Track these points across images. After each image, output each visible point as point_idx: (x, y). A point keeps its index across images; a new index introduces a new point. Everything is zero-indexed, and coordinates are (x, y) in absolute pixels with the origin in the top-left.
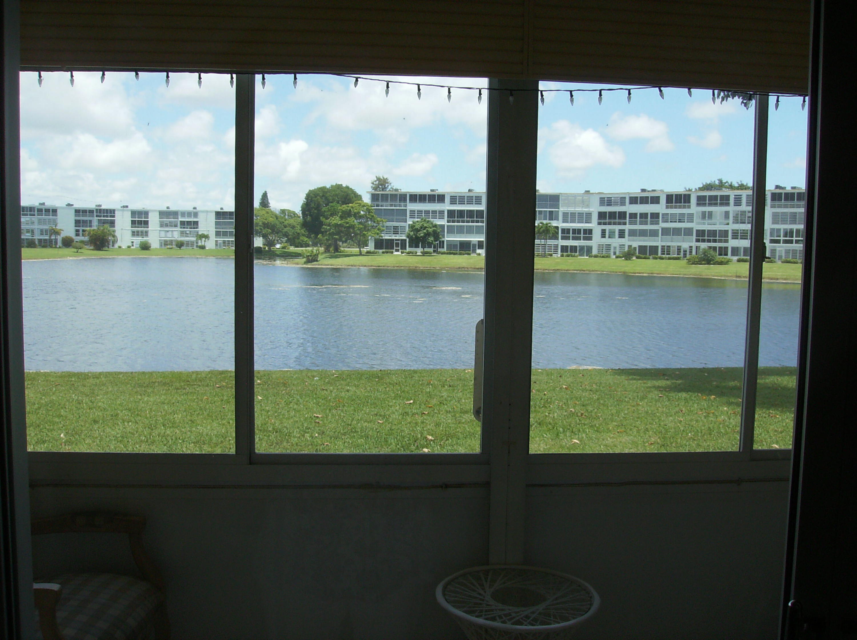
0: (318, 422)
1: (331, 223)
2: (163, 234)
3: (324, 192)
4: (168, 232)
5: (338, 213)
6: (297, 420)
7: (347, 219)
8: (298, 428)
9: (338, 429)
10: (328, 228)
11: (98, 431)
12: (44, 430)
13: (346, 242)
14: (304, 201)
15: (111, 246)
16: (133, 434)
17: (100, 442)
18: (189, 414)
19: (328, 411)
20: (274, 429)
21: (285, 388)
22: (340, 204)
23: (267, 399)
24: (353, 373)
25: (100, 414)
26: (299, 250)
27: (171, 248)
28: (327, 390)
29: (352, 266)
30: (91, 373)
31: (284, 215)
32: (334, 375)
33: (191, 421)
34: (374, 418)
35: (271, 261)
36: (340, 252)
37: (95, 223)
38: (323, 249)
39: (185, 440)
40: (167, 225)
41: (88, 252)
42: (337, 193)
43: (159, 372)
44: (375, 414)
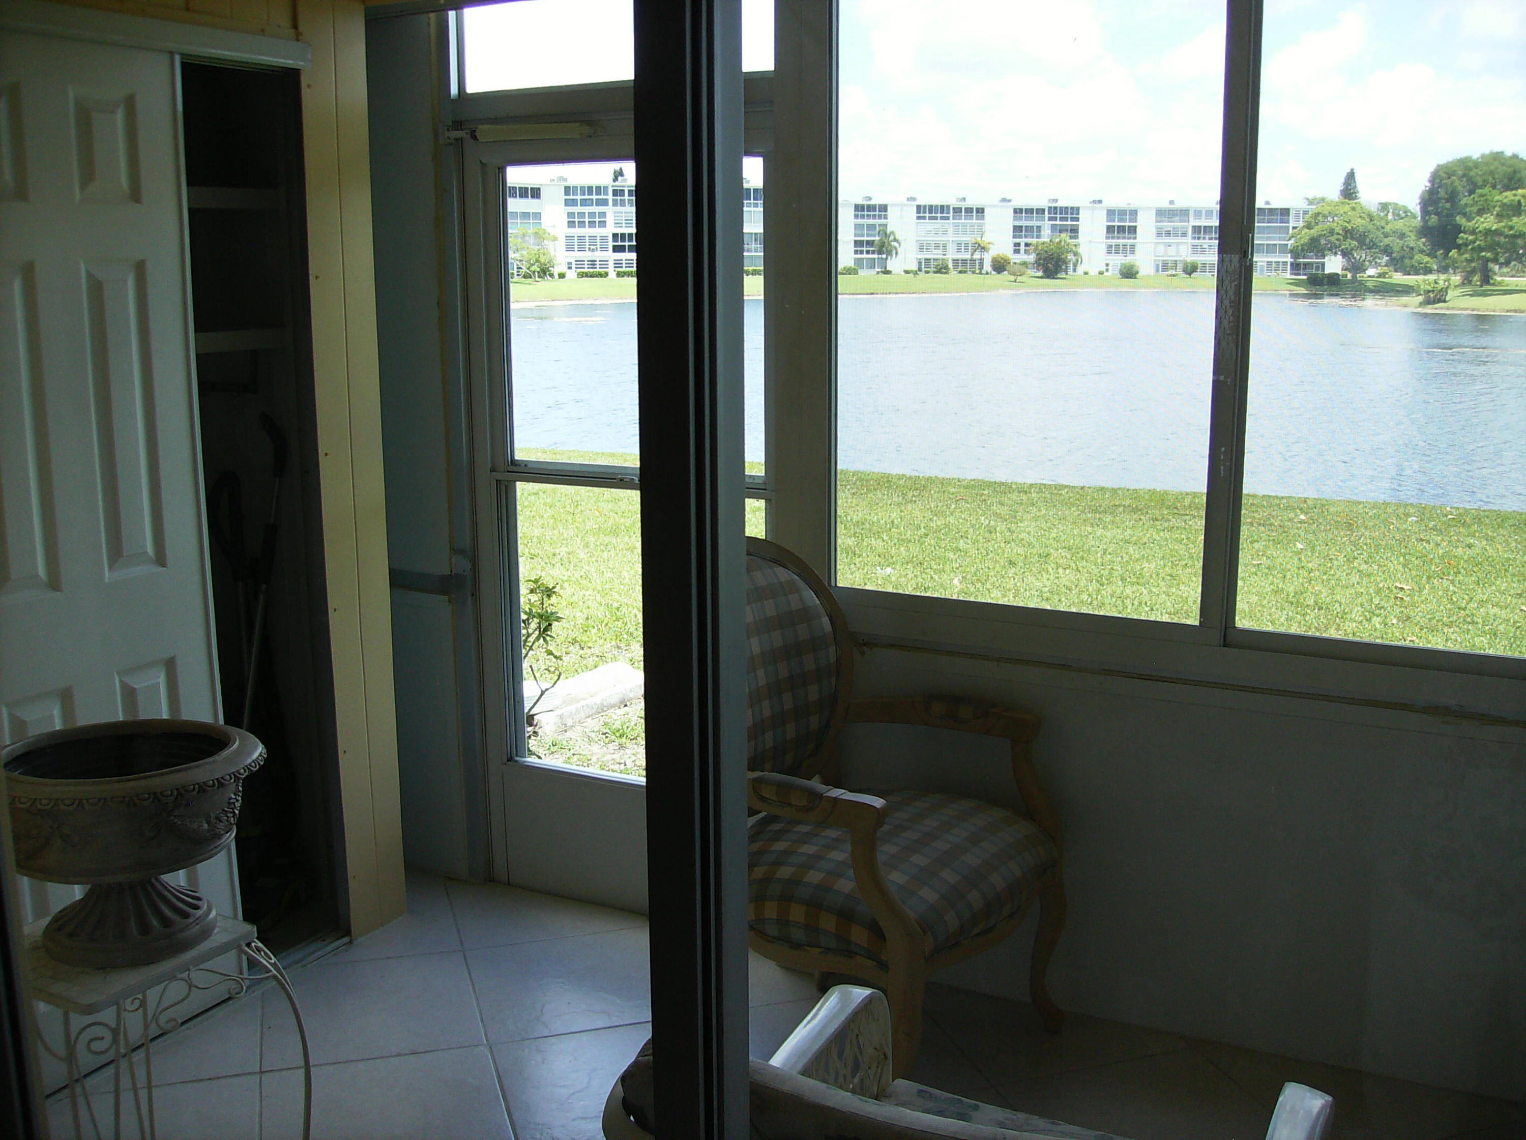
0: (1402, 599)
1: (1477, 228)
2: (1161, 249)
3: (1468, 169)
4: (1169, 246)
5: (1494, 207)
6: (1362, 590)
7: (1511, 221)
8: (1362, 606)
9: (1438, 616)
10: (1471, 238)
11: (1014, 579)
12: (928, 571)
13: (1507, 263)
14: (1426, 187)
15: (1070, 271)
16: (1070, 590)
17: (1014, 597)
18: (1170, 564)
19: (1424, 580)
20: (1316, 603)
21: (1348, 533)
22: (1498, 189)
23: (1313, 549)
24: (1486, 513)
25: (1021, 551)
26: (1410, 280)
27: (1174, 276)
28: (1428, 542)
29: (1516, 311)
30: (1016, 484)
31: (1386, 212)
32: (1446, 516)
33: (1171, 575)
34: (1514, 601)
35: (1355, 301)
36: (1493, 284)
37: (1046, 233)
38: (1458, 278)
39: (1154, 608)
40: (1168, 234)
41: (1033, 278)
42: (1492, 168)
43: (1128, 490)
44: (1518, 594)
